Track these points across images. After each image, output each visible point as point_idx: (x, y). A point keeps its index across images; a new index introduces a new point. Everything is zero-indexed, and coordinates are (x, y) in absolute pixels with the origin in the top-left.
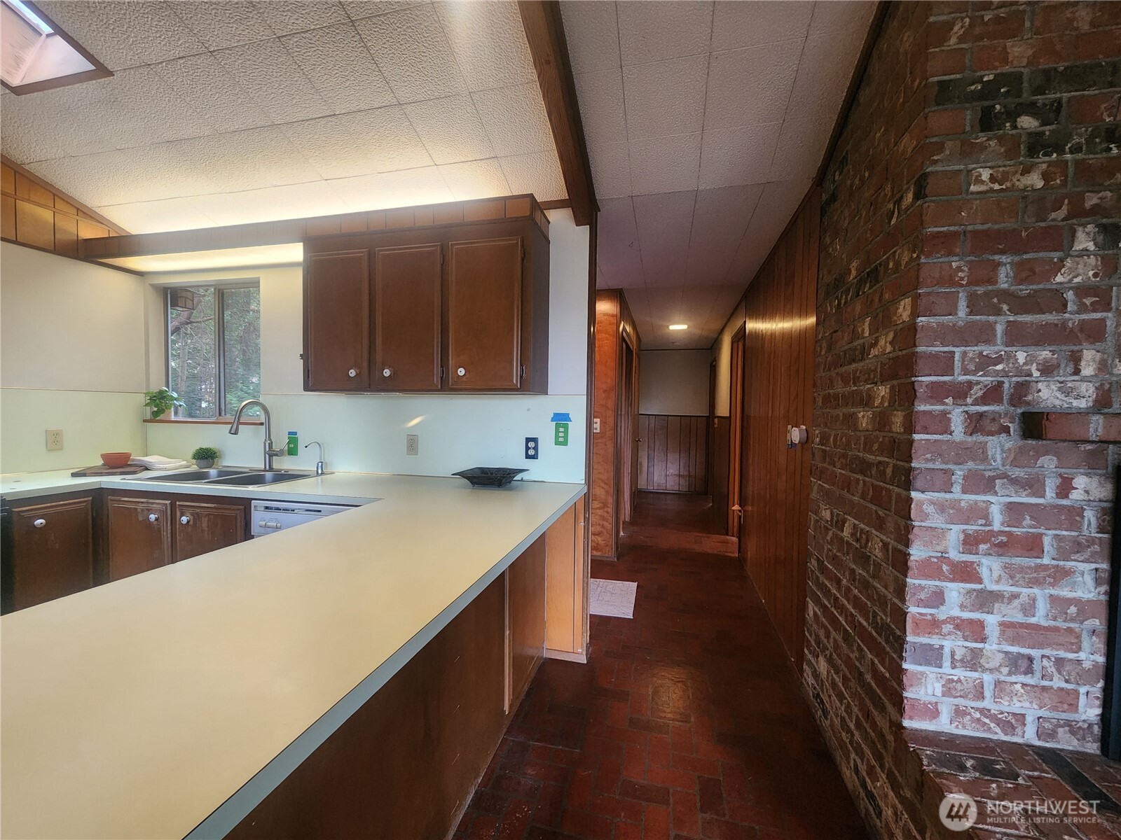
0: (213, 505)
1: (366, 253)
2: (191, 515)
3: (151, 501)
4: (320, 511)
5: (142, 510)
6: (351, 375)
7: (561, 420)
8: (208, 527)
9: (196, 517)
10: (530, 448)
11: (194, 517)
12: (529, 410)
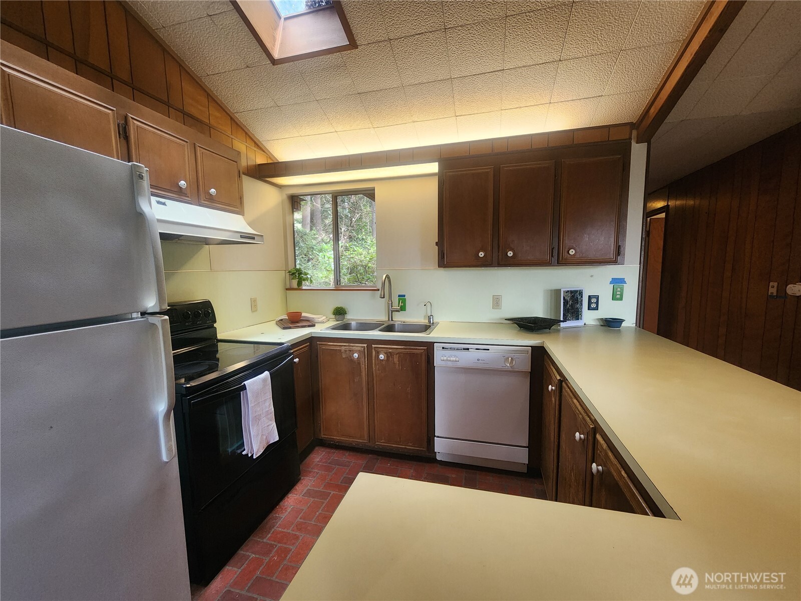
0: (402, 347)
1: (492, 169)
2: (385, 354)
3: (352, 344)
4: (489, 350)
5: (346, 351)
6: (480, 255)
7: (618, 282)
8: (399, 361)
9: (389, 355)
10: (593, 303)
11: (387, 355)
12: (592, 276)
